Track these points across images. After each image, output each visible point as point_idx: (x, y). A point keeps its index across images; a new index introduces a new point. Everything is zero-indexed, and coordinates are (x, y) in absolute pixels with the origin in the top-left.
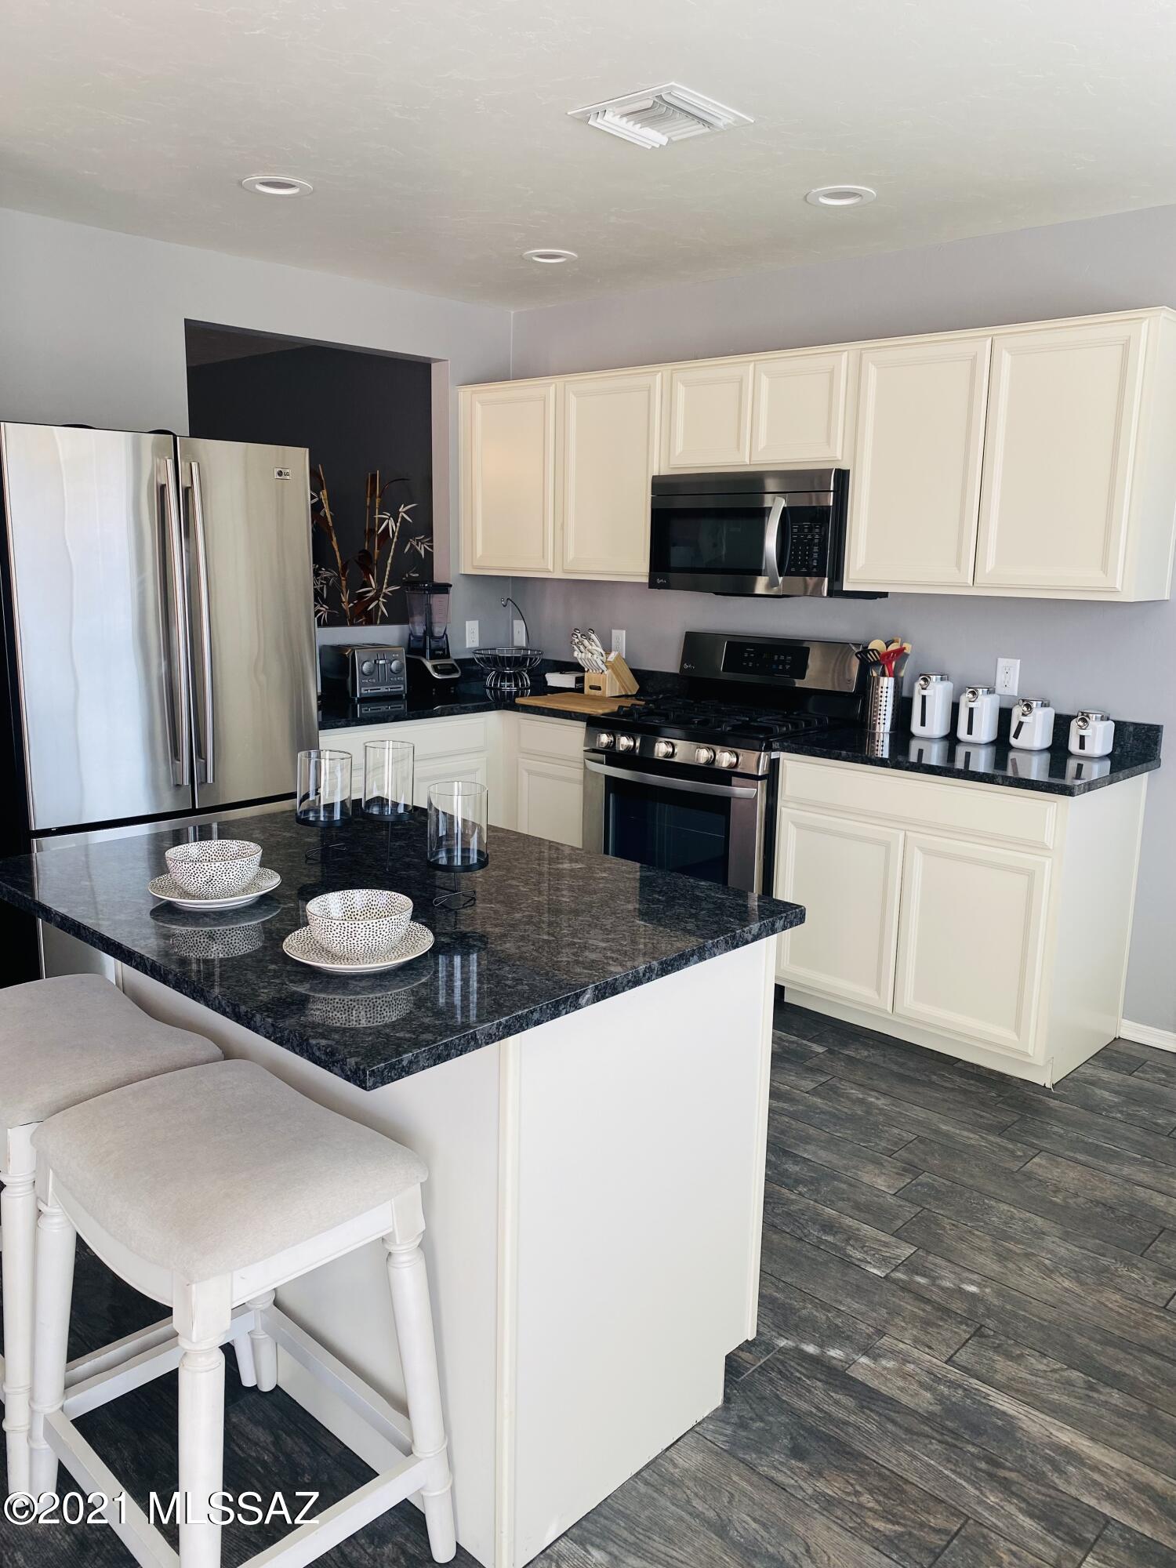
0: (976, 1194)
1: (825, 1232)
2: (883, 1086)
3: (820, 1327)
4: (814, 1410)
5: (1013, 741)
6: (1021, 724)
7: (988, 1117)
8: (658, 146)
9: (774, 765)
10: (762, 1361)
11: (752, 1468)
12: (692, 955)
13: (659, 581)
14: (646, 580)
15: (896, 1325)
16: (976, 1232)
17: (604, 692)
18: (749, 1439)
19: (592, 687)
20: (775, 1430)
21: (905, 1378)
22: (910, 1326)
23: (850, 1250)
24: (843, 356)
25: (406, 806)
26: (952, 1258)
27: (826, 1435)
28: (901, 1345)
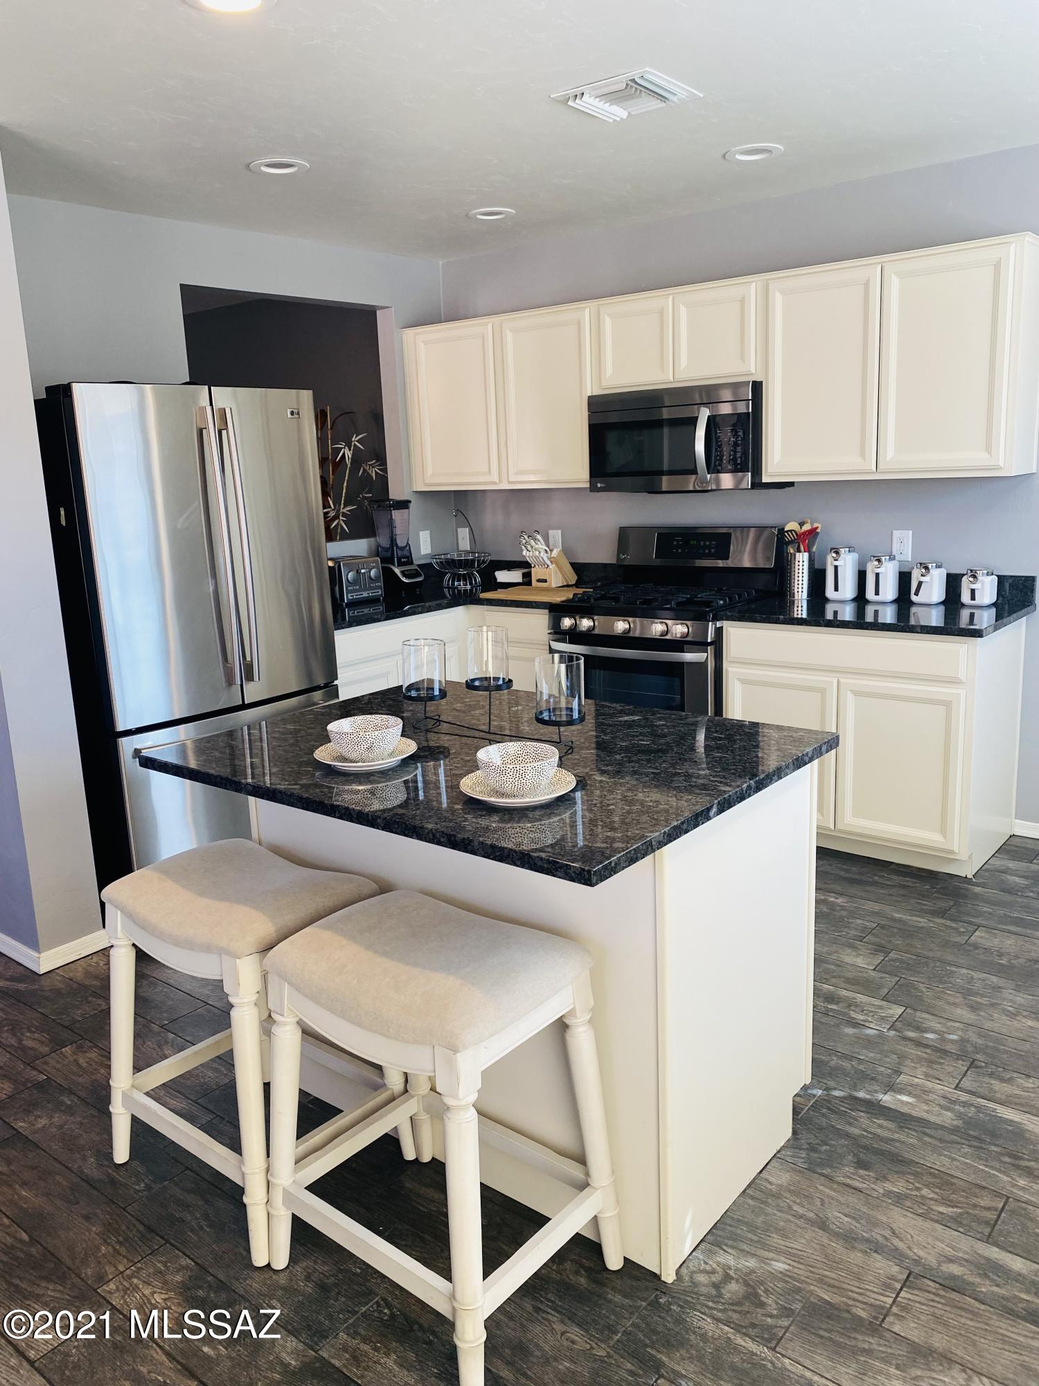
0: (938, 964)
1: (829, 1002)
2: (839, 888)
3: (849, 1073)
4: (865, 1133)
5: (914, 598)
6: (920, 584)
7: (928, 905)
8: (619, 119)
9: (719, 632)
10: (812, 1102)
11: (830, 1178)
12: (774, 776)
13: (599, 485)
14: (588, 485)
15: (907, 1066)
16: (948, 992)
17: (550, 584)
18: (821, 1158)
19: (539, 581)
20: (839, 1150)
21: (927, 1104)
22: (918, 1065)
23: (853, 1014)
24: (751, 287)
25: (504, 679)
26: (936, 1013)
27: (880, 1150)
28: (917, 1080)
